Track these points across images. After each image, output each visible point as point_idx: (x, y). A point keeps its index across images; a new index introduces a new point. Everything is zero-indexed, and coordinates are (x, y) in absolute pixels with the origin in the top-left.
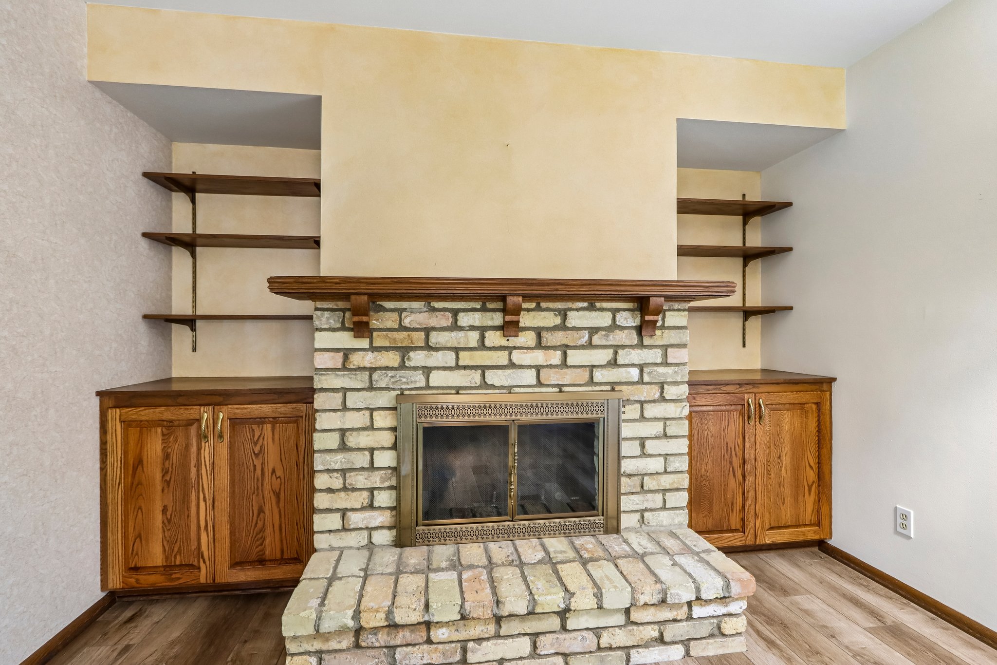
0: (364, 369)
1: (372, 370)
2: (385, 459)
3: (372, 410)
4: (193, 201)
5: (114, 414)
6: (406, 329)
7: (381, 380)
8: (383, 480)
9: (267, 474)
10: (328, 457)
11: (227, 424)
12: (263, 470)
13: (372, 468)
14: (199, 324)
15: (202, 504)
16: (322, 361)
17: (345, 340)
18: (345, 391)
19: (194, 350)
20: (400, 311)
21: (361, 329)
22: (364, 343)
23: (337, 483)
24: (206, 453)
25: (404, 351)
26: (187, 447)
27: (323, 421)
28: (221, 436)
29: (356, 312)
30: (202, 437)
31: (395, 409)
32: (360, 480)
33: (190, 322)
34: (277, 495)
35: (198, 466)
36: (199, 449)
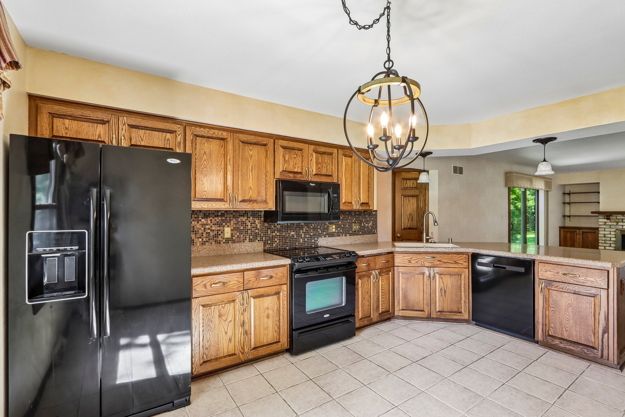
0: (609, 225)
1: (610, 225)
2: (613, 239)
3: (610, 231)
4: (570, 196)
5: (562, 230)
6: (618, 219)
7: (612, 227)
8: (613, 242)
9: (589, 241)
10: (601, 238)
11: (581, 232)
12: (588, 240)
13: (610, 240)
14: (571, 217)
15: (577, 244)
16: (600, 223)
17: (605, 220)
18: (605, 228)
19: (570, 221)
20: (617, 216)
21: (608, 219)
22: (609, 221)
23: (603, 242)
24: (578, 237)
25: (617, 223)
26: (574, 235)
27: (600, 232)
28: (580, 234)
29: (607, 216)
30: (577, 234)
31: (615, 231)
32: (608, 242)
33: (569, 216)
34: (591, 244)
35: (576, 238)
36: (576, 236)
